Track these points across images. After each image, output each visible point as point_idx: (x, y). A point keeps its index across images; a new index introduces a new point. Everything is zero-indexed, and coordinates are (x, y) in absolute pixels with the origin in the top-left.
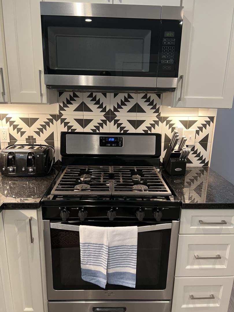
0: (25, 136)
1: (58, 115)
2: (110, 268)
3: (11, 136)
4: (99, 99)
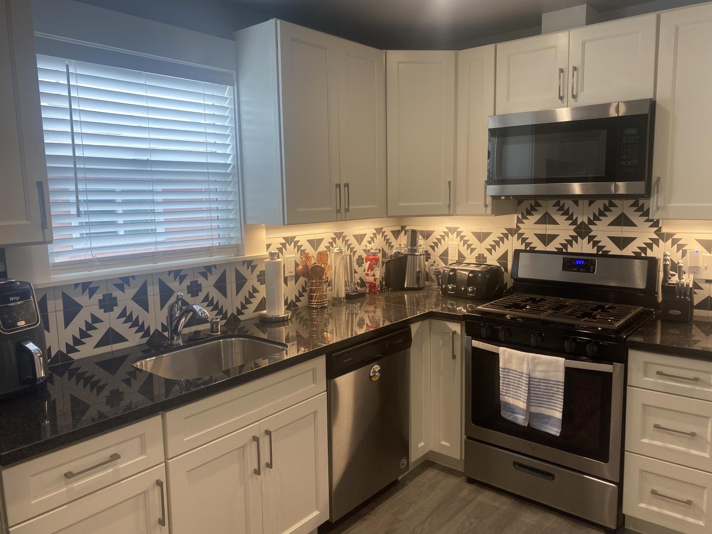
0: (476, 254)
1: (514, 229)
2: (531, 405)
3: (459, 253)
4: (568, 209)
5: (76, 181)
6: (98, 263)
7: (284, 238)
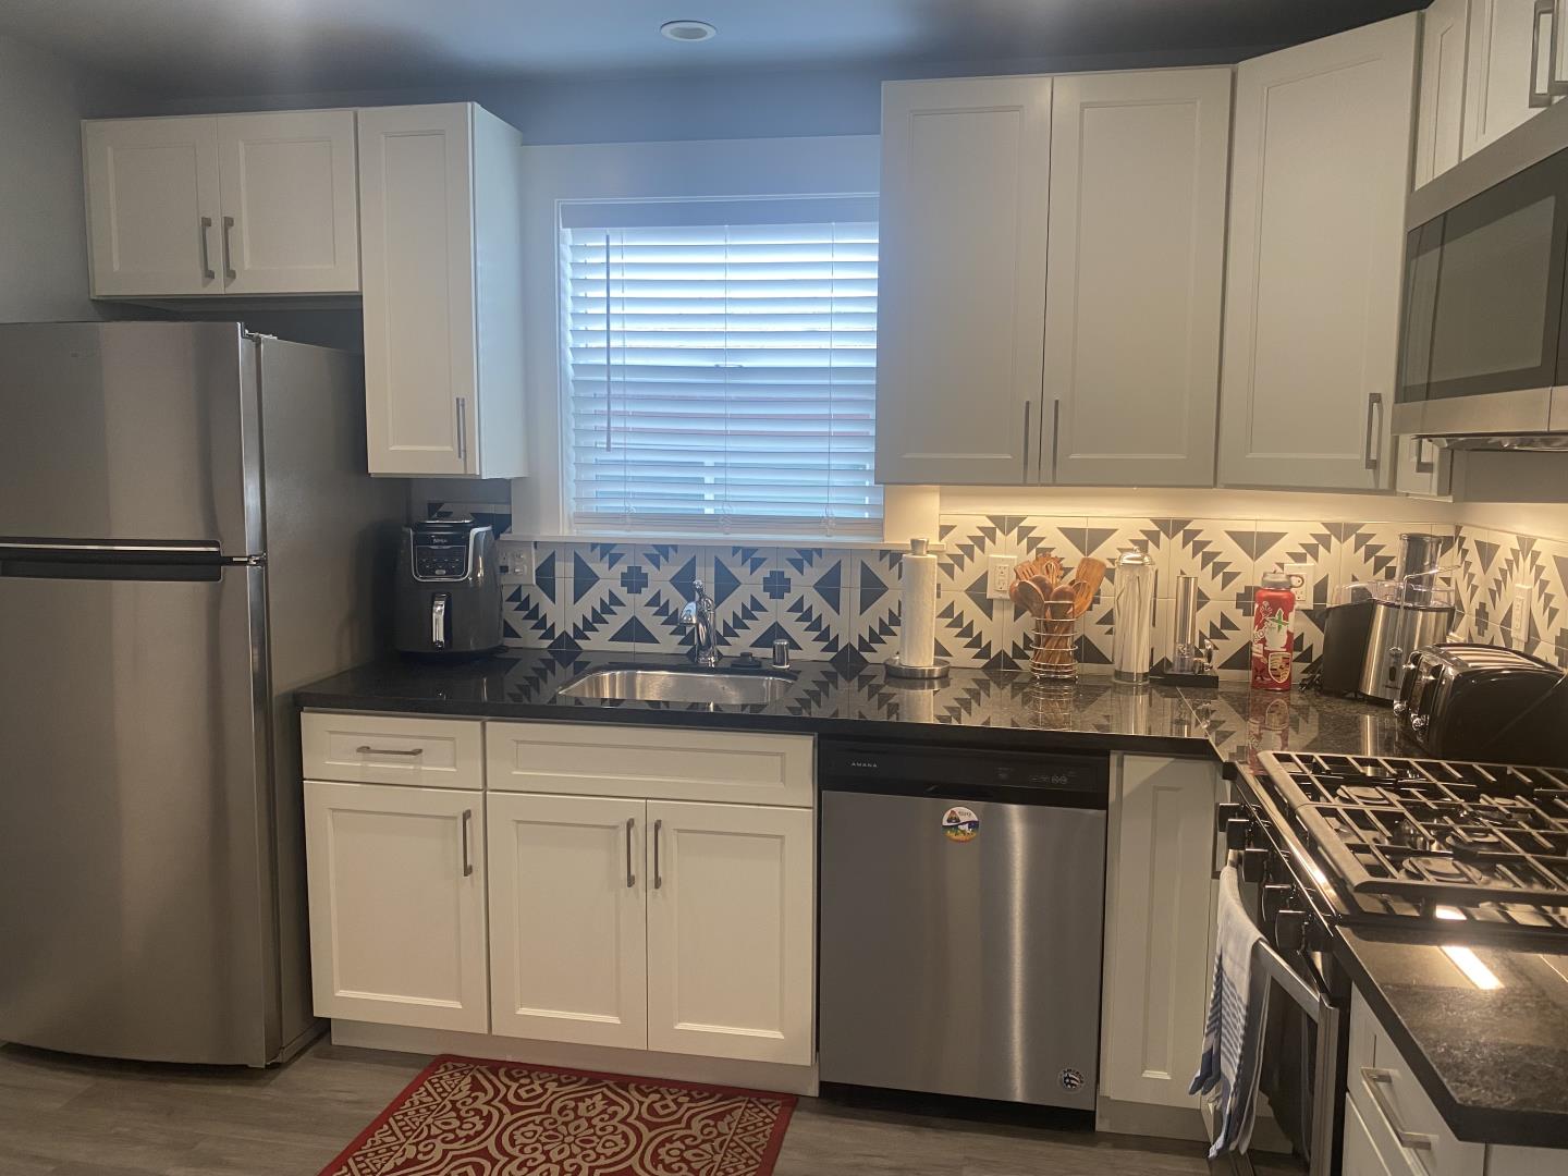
5: (609, 399)
6: (629, 520)
7: (991, 518)
